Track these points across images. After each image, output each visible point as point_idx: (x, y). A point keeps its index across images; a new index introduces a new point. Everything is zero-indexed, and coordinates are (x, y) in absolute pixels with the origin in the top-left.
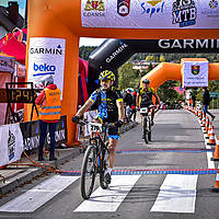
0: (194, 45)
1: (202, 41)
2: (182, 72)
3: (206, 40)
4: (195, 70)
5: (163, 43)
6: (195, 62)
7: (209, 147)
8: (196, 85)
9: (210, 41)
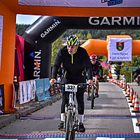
0: (122, 22)
1: (129, 18)
2: (108, 48)
3: (133, 18)
4: (120, 46)
5: (93, 20)
6: (120, 38)
7: (134, 114)
8: (121, 60)
9: (136, 19)
